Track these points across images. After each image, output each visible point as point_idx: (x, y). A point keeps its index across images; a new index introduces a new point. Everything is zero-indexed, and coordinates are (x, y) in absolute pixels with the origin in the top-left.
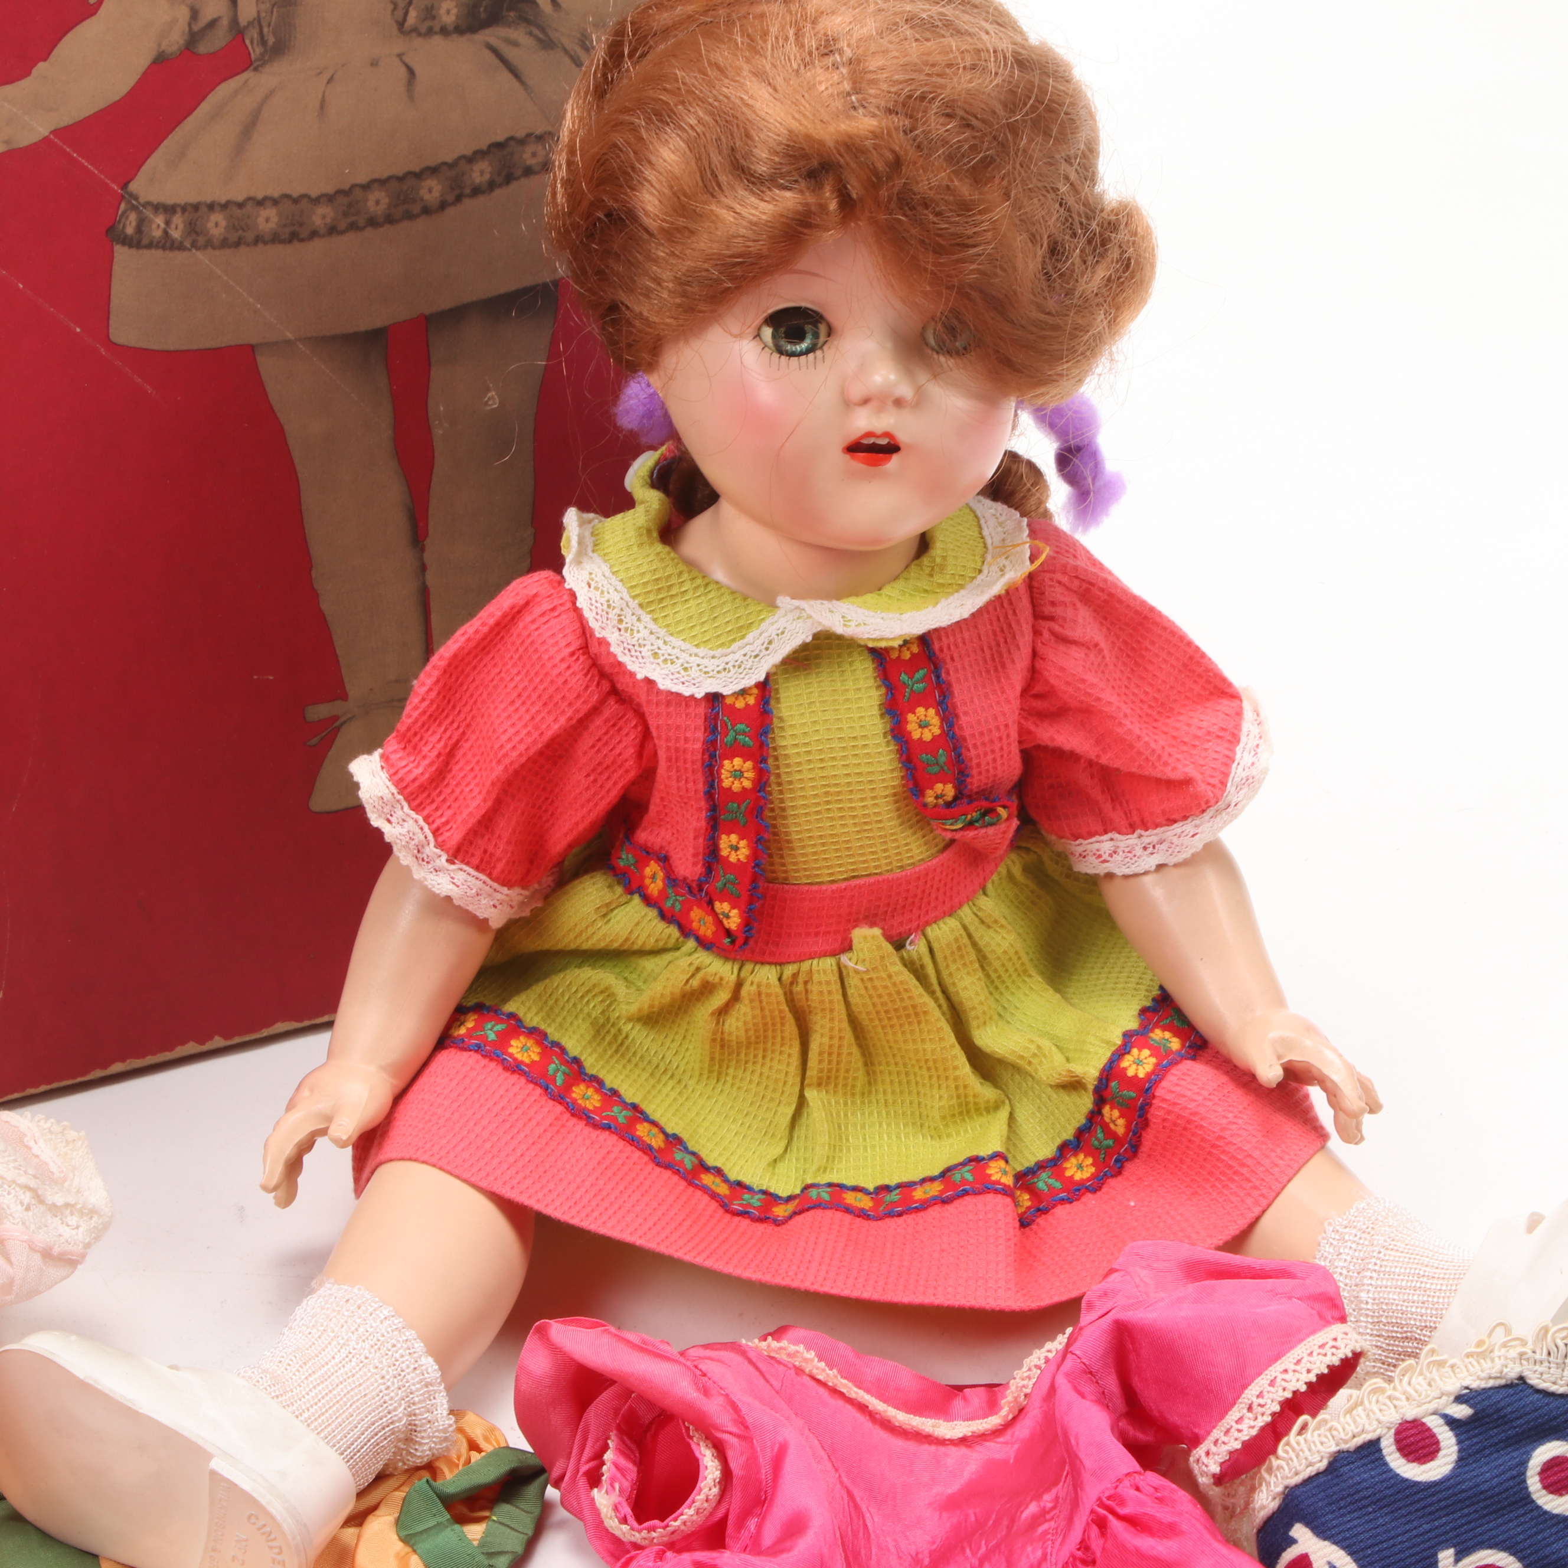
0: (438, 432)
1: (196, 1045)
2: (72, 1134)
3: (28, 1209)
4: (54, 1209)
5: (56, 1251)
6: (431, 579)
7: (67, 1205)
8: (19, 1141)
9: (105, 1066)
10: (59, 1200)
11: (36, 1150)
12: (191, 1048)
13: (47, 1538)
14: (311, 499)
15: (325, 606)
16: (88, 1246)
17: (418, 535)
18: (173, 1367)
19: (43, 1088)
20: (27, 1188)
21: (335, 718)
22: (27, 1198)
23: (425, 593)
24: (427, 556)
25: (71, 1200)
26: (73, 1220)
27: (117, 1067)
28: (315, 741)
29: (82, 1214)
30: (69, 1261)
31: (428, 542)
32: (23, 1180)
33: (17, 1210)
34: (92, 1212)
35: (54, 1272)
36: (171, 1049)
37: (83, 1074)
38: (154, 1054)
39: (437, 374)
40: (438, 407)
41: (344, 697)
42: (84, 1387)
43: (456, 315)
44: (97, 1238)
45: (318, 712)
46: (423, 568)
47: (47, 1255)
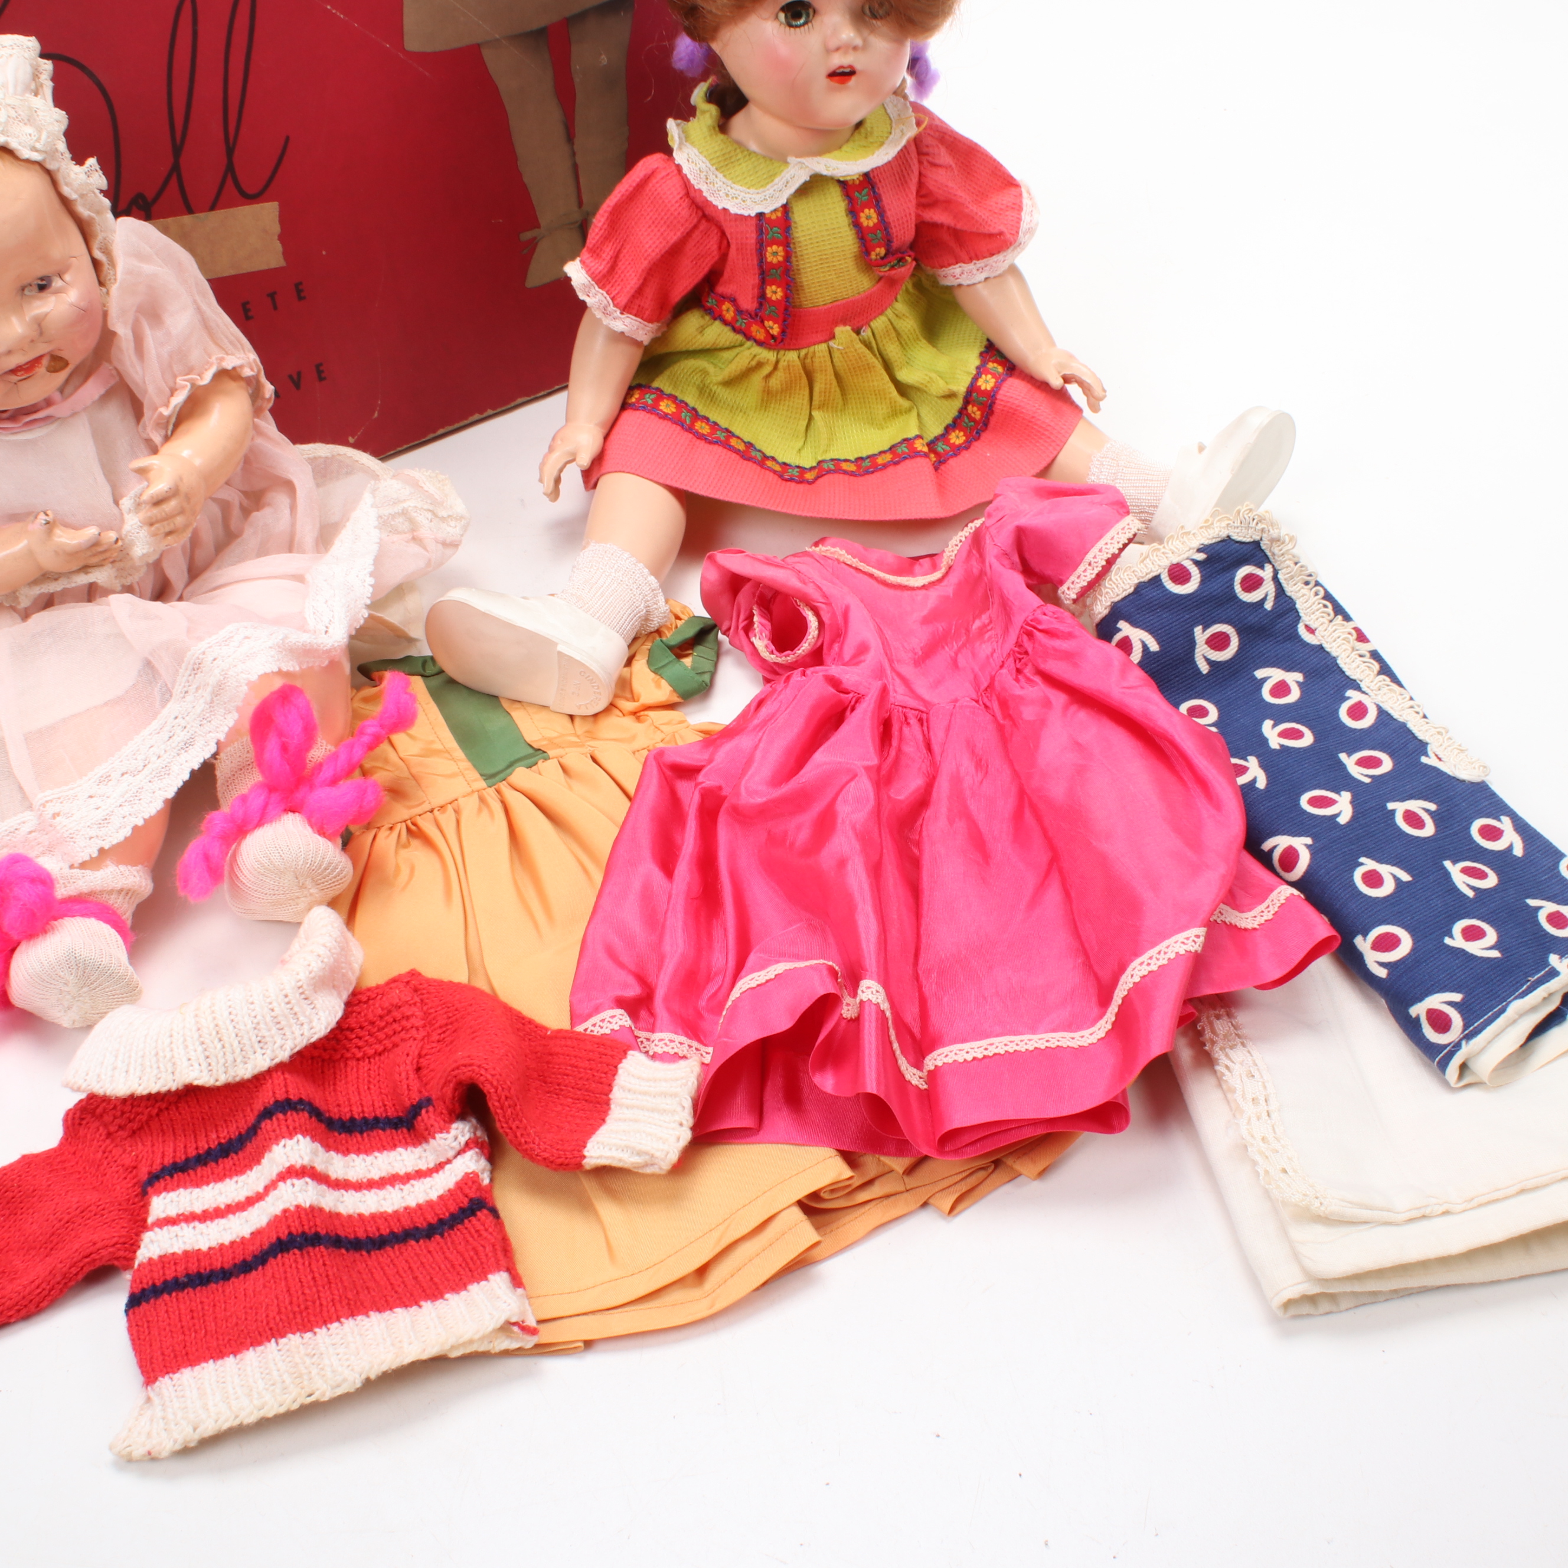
0: (577, 80)
1: (479, 415)
2: (441, 477)
3: (431, 521)
4: (443, 519)
5: (448, 541)
6: (579, 160)
7: (449, 516)
8: (417, 484)
9: (434, 432)
10: (445, 514)
11: (426, 488)
12: (477, 417)
14: (514, 123)
15: (526, 180)
16: (462, 535)
17: (570, 137)
19: (405, 446)
21: (535, 238)
22: (429, 515)
23: (575, 167)
24: (575, 147)
25: (450, 513)
26: (453, 523)
27: (441, 431)
28: (525, 252)
29: (456, 520)
30: (454, 545)
31: (576, 140)
33: (426, 522)
34: (461, 518)
37: (424, 437)
38: (459, 422)
39: (575, 49)
40: (576, 67)
41: (538, 226)
43: (581, 17)
45: (526, 236)
46: (574, 154)
47: (444, 544)
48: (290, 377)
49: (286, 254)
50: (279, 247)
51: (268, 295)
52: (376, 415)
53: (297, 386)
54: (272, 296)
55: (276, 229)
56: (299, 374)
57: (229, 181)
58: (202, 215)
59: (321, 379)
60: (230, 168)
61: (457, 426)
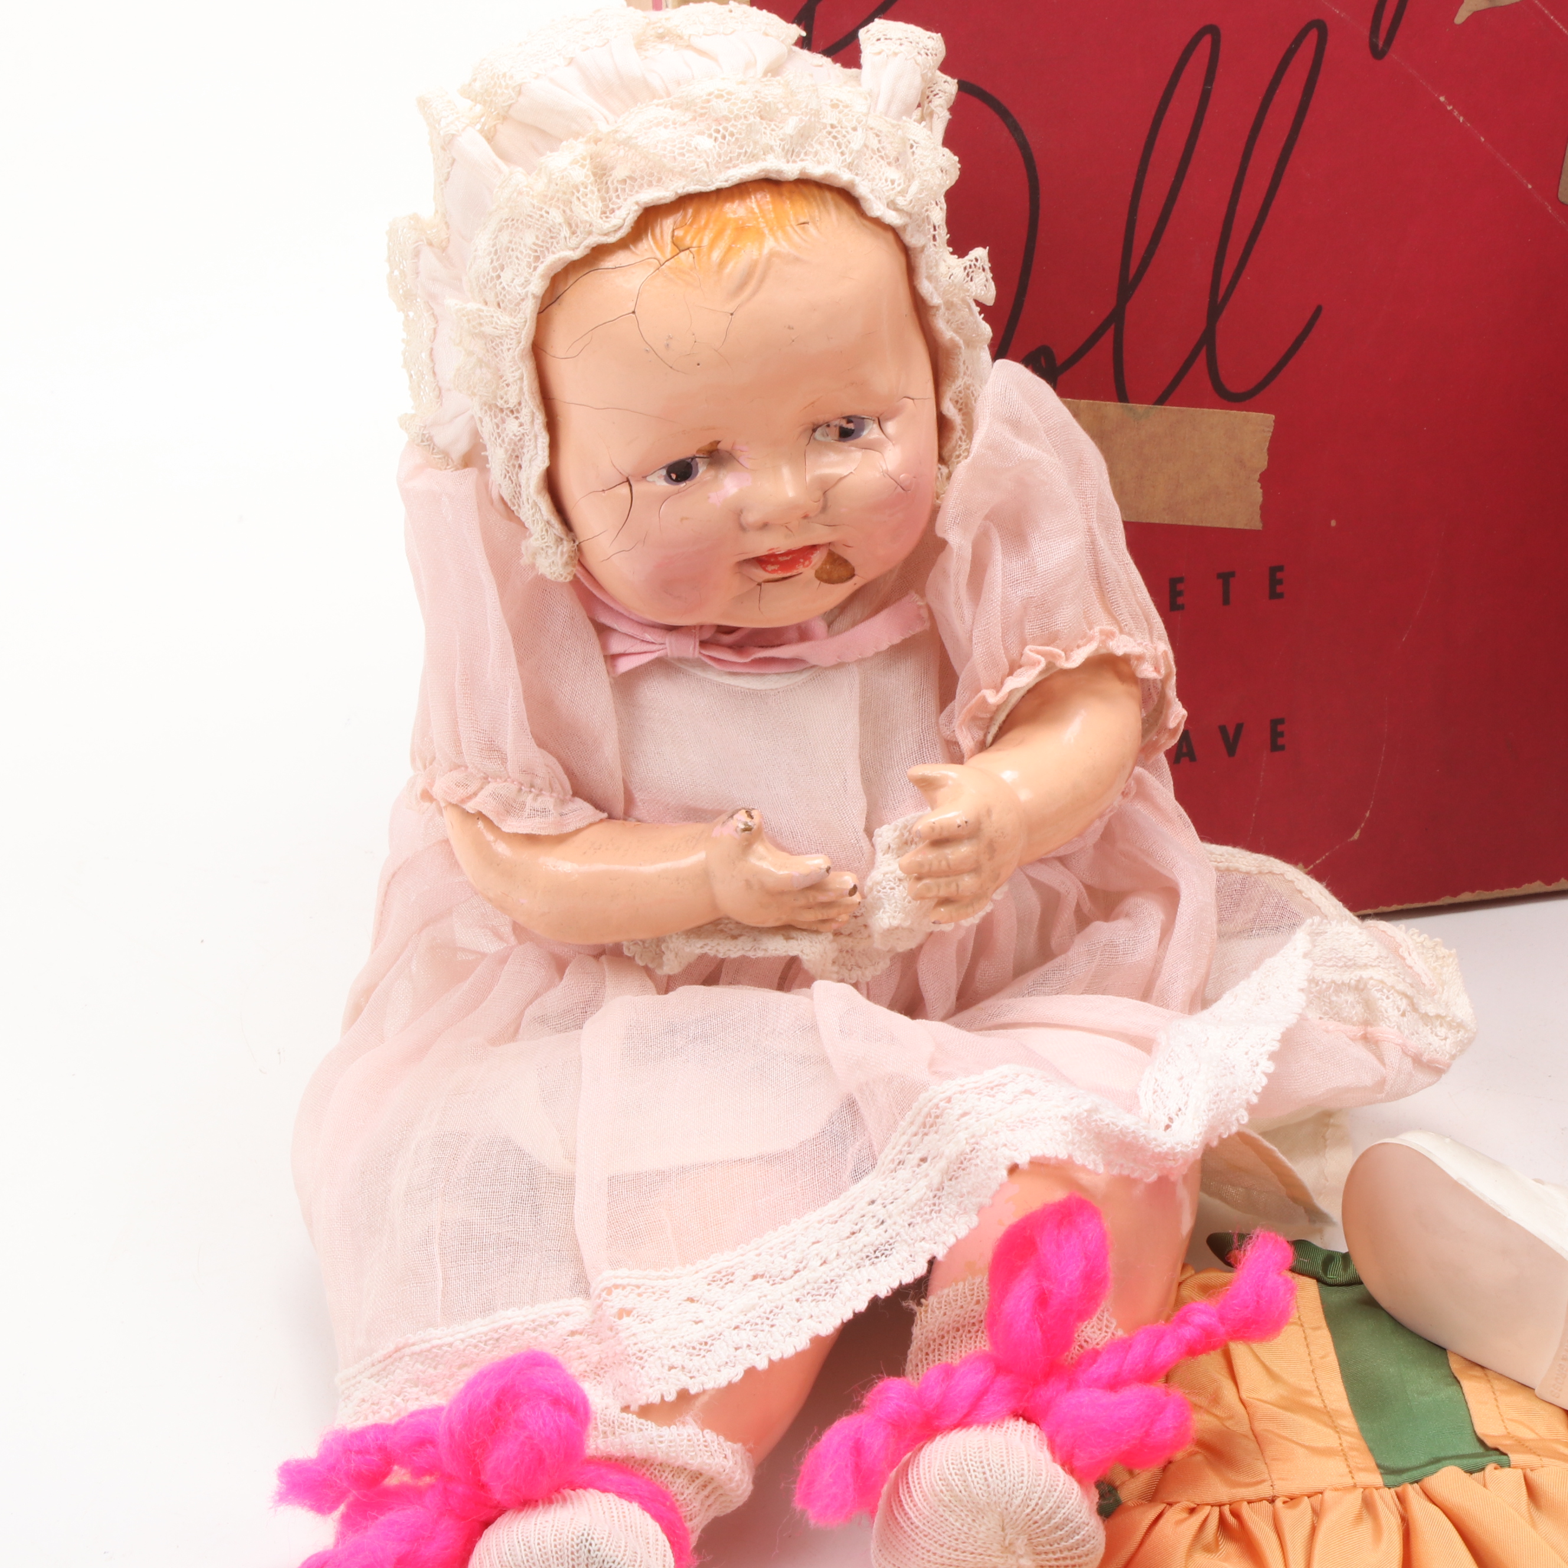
1: (1542, 884)
2: (1442, 951)
3: (1403, 1015)
4: (1426, 1018)
5: (1426, 1058)
7: (1438, 1016)
8: (1394, 950)
9: (1455, 894)
10: (1431, 1010)
11: (1409, 961)
12: (1538, 886)
13: (1398, 1325)
16: (1453, 1057)
18: (1538, 1181)
19: (1395, 907)
20: (1404, 995)
22: (1403, 1004)
25: (1443, 1012)
26: (1442, 1031)
27: (1466, 897)
29: (1450, 1026)
30: (1435, 1069)
32: (1401, 987)
33: (1393, 1014)
34: (1460, 1026)
35: (1421, 1077)
36: (1518, 885)
37: (1434, 899)
38: (1502, 888)
42: (1457, 1188)
44: (1462, 1051)
47: (1417, 1060)
48: (1223, 729)
49: (1266, 509)
50: (1257, 494)
51: (1219, 576)
52: (1356, 836)
53: (1231, 750)
54: (1226, 577)
55: (1261, 462)
56: (1239, 728)
57: (1201, 363)
58: (1140, 408)
59: (1275, 747)
60: (1208, 339)
61: (1497, 893)
